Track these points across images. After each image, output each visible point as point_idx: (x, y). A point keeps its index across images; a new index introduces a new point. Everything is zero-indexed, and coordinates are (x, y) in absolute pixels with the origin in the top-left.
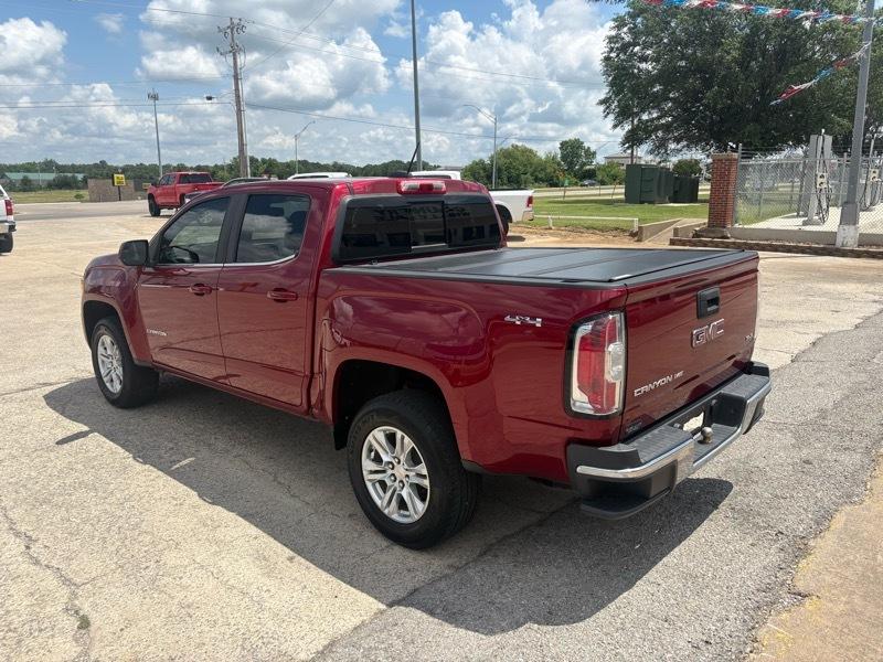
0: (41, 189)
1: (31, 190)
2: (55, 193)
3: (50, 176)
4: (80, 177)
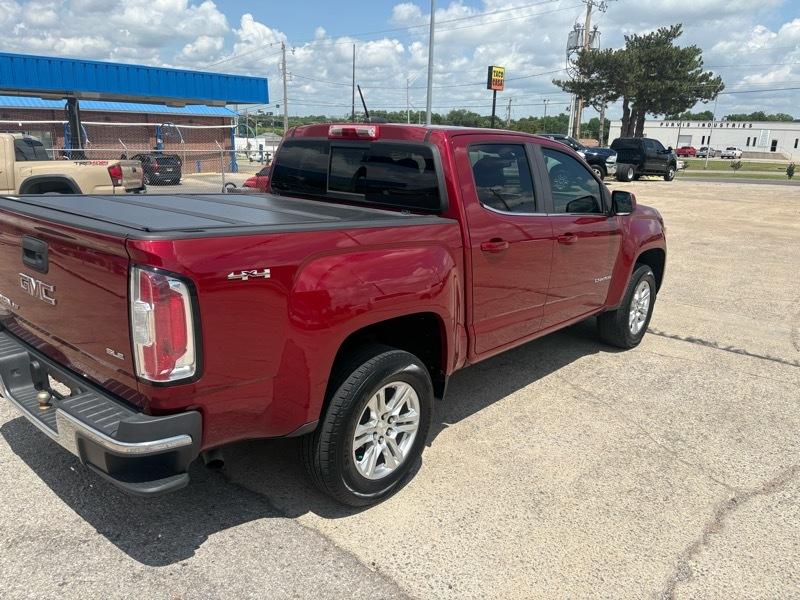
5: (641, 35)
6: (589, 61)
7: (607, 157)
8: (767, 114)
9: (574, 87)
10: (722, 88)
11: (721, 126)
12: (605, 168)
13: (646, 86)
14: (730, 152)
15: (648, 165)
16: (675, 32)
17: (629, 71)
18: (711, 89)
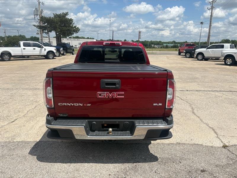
0: (170, 48)
1: (167, 48)
2: (172, 49)
3: (172, 45)
4: (179, 45)
5: (58, 14)
6: (43, 19)
7: (60, 49)
8: (79, 36)
9: (40, 27)
10: (79, 30)
11: (69, 39)
12: (60, 52)
13: (62, 28)
14: (76, 47)
15: (68, 51)
16: (67, 14)
17: (57, 24)
18: (77, 30)
